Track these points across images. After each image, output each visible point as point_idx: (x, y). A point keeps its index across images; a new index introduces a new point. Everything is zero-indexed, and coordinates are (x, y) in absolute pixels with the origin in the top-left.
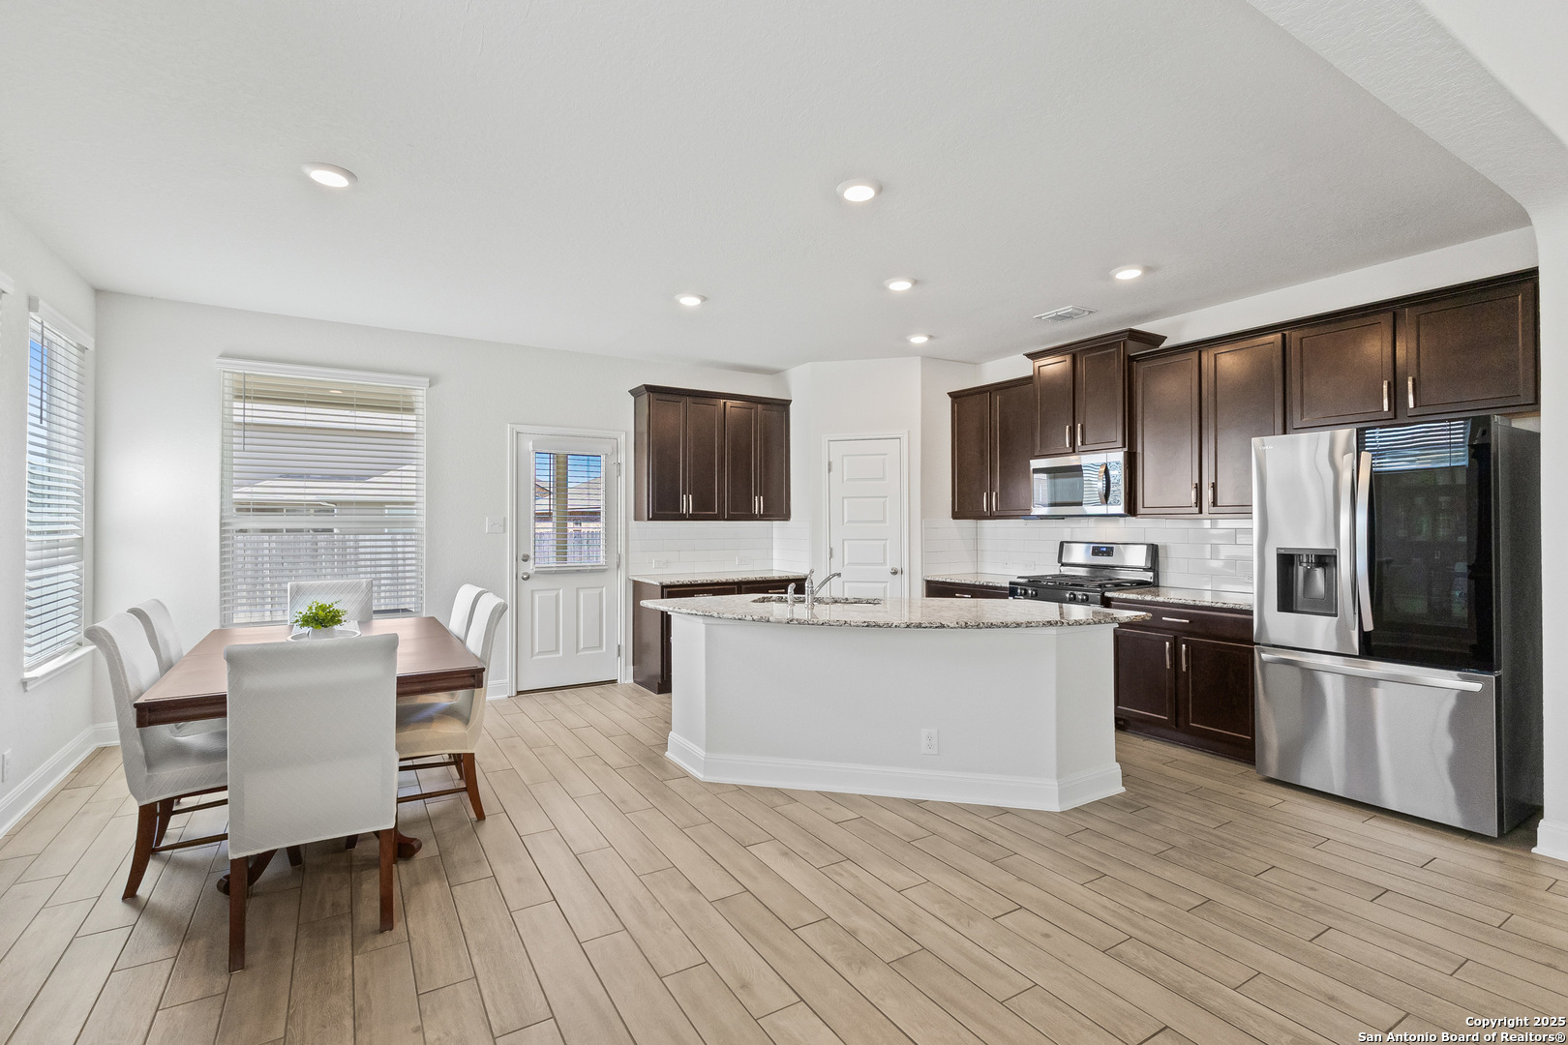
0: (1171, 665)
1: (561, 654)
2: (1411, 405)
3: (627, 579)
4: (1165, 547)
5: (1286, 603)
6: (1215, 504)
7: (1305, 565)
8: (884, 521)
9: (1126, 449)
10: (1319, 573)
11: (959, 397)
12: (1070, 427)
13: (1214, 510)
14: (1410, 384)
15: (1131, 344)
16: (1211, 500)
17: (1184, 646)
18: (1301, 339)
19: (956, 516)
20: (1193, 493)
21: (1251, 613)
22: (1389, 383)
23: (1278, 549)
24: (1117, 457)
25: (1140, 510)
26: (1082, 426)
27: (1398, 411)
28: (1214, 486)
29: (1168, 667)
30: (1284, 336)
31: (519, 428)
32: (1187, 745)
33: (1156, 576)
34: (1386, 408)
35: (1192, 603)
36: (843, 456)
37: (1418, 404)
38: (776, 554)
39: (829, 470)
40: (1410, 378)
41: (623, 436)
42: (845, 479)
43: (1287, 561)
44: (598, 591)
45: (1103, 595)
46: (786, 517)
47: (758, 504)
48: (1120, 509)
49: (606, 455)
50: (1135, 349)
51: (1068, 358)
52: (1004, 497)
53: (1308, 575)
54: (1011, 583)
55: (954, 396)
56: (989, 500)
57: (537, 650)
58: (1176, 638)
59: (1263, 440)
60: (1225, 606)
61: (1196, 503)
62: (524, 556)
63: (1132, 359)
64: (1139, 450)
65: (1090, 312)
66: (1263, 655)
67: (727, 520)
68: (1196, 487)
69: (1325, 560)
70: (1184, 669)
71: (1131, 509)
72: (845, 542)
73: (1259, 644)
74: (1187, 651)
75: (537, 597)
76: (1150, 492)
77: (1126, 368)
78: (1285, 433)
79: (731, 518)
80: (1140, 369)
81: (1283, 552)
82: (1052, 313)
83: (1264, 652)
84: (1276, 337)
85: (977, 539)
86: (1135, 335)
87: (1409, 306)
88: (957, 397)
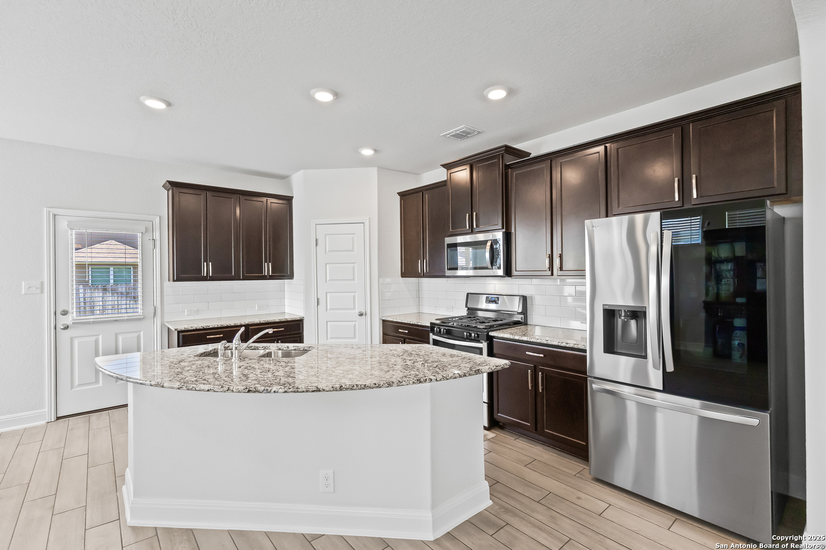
0: (532, 386)
1: (101, 384)
2: (695, 196)
3: (163, 325)
4: (531, 298)
5: (610, 347)
6: (561, 269)
7: (623, 318)
8: (353, 279)
9: (504, 230)
10: (633, 323)
11: (405, 195)
12: (469, 215)
13: (561, 273)
14: (694, 181)
15: (507, 156)
16: (559, 266)
17: (540, 373)
18: (617, 150)
19: (403, 275)
20: (547, 261)
21: (585, 351)
22: (678, 180)
23: (604, 305)
24: (499, 236)
25: (514, 273)
26: (476, 214)
27: (685, 200)
28: (561, 256)
29: (530, 388)
30: (606, 147)
31: (56, 211)
32: (544, 443)
33: (526, 318)
34: (677, 199)
35: (545, 342)
36: (326, 235)
37: (699, 196)
38: (287, 302)
39: (317, 245)
40: (694, 176)
41: (158, 220)
42: (327, 251)
43: (610, 314)
44: (136, 335)
45: (488, 335)
46: (291, 276)
47: (267, 268)
48: (501, 272)
49: (142, 233)
50: (510, 160)
51: (468, 168)
52: (431, 264)
53: (625, 325)
54: (431, 323)
55: (403, 195)
56: (423, 265)
57: (76, 383)
58: (535, 367)
59: (592, 223)
60: (568, 346)
61: (549, 268)
62: (64, 311)
63: (507, 167)
64: (513, 231)
65: (479, 133)
66: (594, 386)
67: (243, 280)
68: (549, 257)
69: (638, 315)
70: (540, 391)
71: (508, 272)
72: (328, 294)
73: (591, 377)
74: (542, 377)
75: (76, 342)
76: (520, 261)
77: (504, 173)
78: (607, 216)
79: (245, 278)
80: (513, 174)
81: (607, 307)
82: (453, 131)
83: (594, 383)
84: (601, 149)
85: (419, 290)
86: (509, 150)
87: (693, 122)
88: (404, 196)
